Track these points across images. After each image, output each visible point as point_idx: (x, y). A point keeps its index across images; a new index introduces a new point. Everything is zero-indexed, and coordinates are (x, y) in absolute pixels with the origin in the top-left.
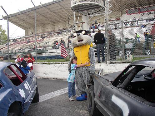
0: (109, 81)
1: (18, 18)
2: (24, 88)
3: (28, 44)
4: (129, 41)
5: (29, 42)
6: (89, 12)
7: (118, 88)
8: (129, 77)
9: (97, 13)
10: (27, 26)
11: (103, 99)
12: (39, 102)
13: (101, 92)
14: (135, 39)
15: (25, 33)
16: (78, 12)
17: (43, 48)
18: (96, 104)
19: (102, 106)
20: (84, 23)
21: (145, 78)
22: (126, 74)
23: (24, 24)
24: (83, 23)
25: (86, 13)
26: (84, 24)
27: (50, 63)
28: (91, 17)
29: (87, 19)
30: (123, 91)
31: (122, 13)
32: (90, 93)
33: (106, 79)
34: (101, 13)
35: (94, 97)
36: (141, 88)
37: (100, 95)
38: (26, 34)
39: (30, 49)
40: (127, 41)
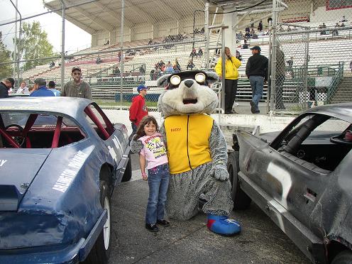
0: (266, 142)
1: (84, 10)
2: (113, 145)
3: (98, 66)
4: (324, 70)
5: (99, 62)
6: (237, 5)
7: (280, 151)
8: (300, 134)
9: (256, 7)
10: (96, 25)
11: (254, 171)
12: (131, 180)
13: (250, 161)
14: (338, 67)
15: (91, 42)
16: (215, 4)
17: (130, 77)
18: (241, 182)
19: (250, 183)
20: (227, 27)
21: (331, 141)
22: (295, 130)
23: (89, 21)
24: (224, 28)
25: (233, 8)
26: (226, 29)
27: (150, 107)
28: (242, 15)
29: (234, 21)
30: (286, 155)
31: (314, 6)
32: (231, 166)
33: (262, 139)
34: (264, 8)
35: (239, 170)
36: (320, 157)
37: (249, 165)
38: (94, 43)
39: (103, 78)
40: (320, 71)
